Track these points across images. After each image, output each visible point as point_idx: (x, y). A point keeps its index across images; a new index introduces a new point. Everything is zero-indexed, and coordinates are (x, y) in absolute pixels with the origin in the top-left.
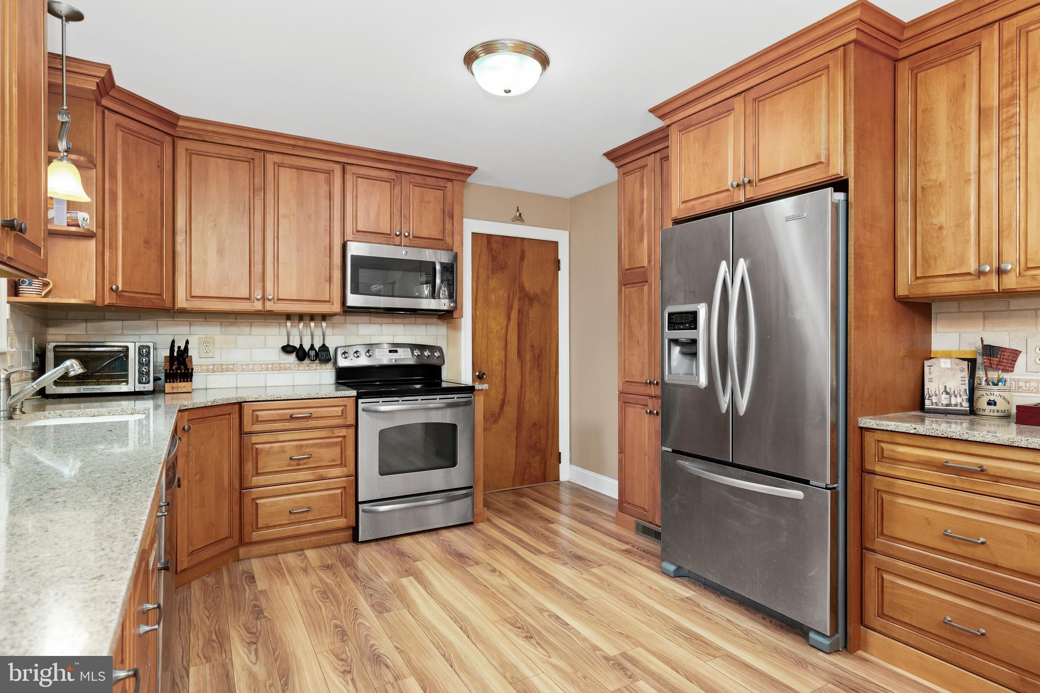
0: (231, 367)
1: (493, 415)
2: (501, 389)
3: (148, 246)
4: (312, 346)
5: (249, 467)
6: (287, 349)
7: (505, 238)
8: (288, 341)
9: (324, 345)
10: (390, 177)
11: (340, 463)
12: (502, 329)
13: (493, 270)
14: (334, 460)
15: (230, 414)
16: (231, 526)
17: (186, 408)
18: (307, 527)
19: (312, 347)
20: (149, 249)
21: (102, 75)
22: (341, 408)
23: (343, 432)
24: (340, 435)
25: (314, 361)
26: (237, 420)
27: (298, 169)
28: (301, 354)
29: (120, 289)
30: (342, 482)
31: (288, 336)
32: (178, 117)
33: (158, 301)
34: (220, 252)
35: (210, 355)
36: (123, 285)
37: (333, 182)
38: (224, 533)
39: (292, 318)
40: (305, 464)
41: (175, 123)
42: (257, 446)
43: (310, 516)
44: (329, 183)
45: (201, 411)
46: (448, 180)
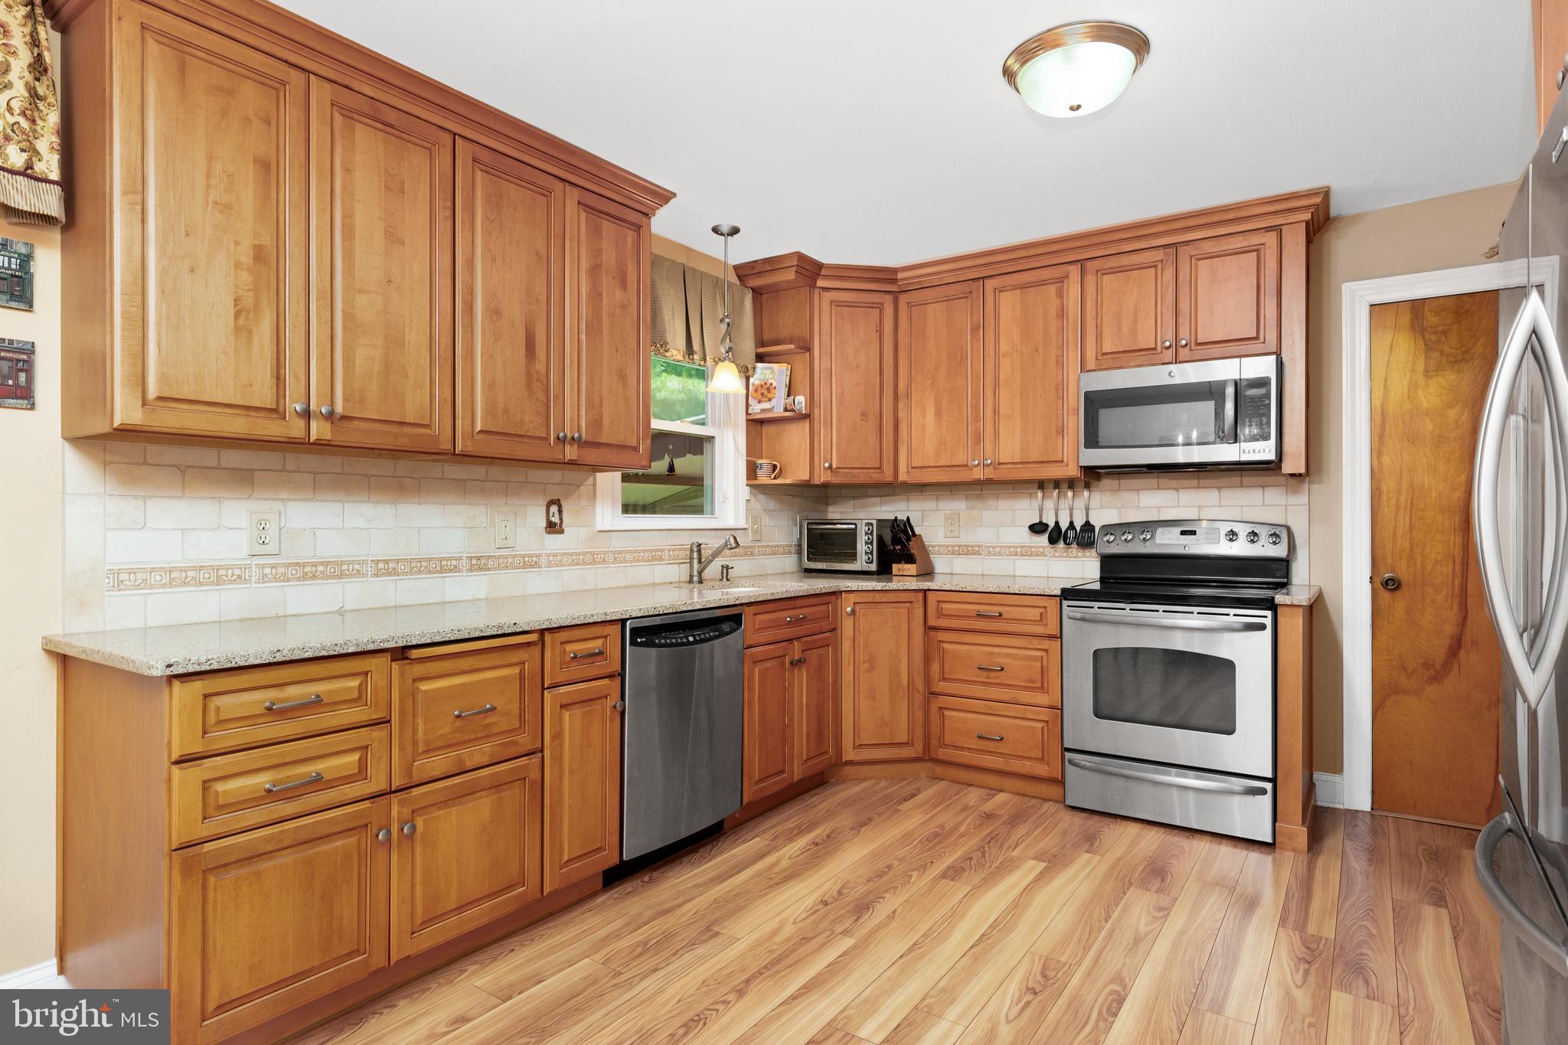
0: (977, 549)
1: (1427, 665)
2: (1453, 615)
3: (865, 418)
4: (1071, 523)
5: (935, 667)
6: (1037, 528)
7: (1464, 297)
8: (1041, 517)
9: (1087, 523)
10: (1155, 259)
11: (1040, 685)
12: (1454, 489)
13: (1426, 371)
14: (1032, 681)
15: (911, 602)
16: (911, 730)
17: (849, 589)
18: (998, 763)
19: (1072, 526)
20: (867, 421)
21: (795, 263)
22: (1042, 610)
23: (1046, 644)
24: (1039, 647)
25: (1071, 544)
26: (921, 610)
27: (1021, 288)
28: (1056, 536)
29: (834, 466)
30: (1045, 714)
31: (1041, 510)
32: (895, 271)
33: (876, 475)
34: (938, 413)
35: (955, 534)
36: (838, 462)
37: (1068, 292)
38: (903, 738)
39: (1046, 486)
40: (995, 678)
41: (895, 278)
42: (946, 646)
43: (1001, 748)
44: (1060, 294)
45: (871, 594)
46: (1268, 229)
